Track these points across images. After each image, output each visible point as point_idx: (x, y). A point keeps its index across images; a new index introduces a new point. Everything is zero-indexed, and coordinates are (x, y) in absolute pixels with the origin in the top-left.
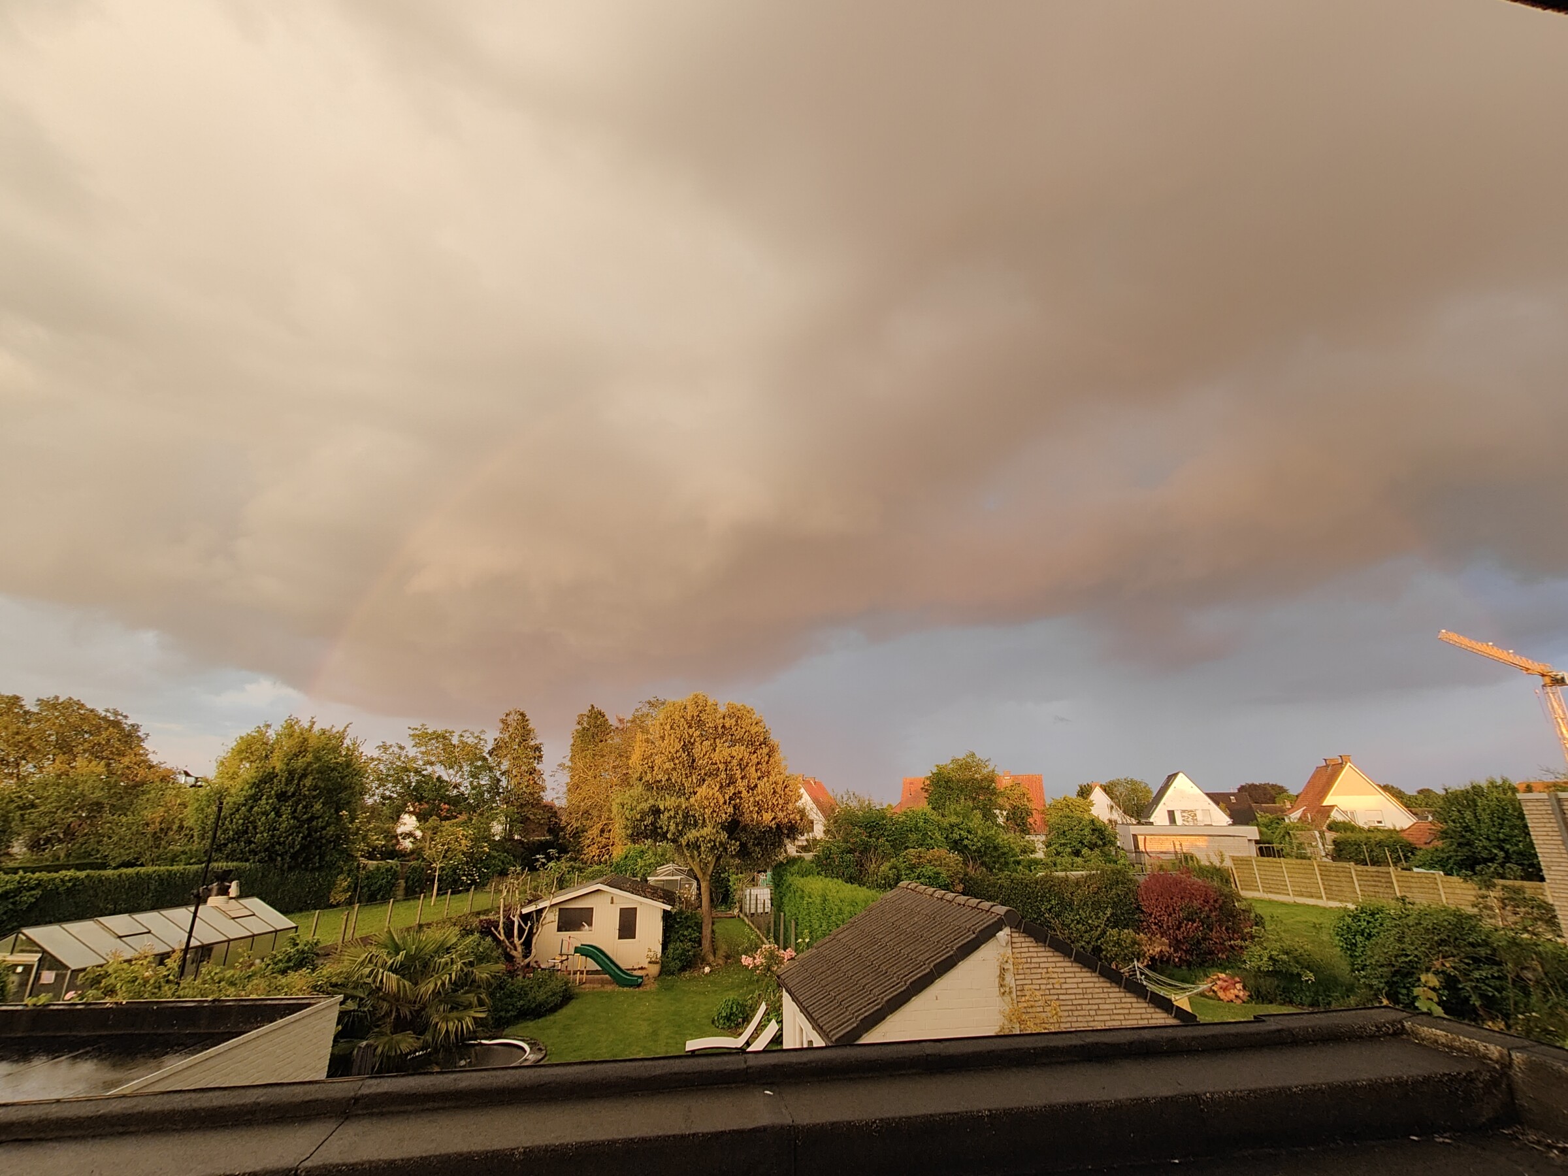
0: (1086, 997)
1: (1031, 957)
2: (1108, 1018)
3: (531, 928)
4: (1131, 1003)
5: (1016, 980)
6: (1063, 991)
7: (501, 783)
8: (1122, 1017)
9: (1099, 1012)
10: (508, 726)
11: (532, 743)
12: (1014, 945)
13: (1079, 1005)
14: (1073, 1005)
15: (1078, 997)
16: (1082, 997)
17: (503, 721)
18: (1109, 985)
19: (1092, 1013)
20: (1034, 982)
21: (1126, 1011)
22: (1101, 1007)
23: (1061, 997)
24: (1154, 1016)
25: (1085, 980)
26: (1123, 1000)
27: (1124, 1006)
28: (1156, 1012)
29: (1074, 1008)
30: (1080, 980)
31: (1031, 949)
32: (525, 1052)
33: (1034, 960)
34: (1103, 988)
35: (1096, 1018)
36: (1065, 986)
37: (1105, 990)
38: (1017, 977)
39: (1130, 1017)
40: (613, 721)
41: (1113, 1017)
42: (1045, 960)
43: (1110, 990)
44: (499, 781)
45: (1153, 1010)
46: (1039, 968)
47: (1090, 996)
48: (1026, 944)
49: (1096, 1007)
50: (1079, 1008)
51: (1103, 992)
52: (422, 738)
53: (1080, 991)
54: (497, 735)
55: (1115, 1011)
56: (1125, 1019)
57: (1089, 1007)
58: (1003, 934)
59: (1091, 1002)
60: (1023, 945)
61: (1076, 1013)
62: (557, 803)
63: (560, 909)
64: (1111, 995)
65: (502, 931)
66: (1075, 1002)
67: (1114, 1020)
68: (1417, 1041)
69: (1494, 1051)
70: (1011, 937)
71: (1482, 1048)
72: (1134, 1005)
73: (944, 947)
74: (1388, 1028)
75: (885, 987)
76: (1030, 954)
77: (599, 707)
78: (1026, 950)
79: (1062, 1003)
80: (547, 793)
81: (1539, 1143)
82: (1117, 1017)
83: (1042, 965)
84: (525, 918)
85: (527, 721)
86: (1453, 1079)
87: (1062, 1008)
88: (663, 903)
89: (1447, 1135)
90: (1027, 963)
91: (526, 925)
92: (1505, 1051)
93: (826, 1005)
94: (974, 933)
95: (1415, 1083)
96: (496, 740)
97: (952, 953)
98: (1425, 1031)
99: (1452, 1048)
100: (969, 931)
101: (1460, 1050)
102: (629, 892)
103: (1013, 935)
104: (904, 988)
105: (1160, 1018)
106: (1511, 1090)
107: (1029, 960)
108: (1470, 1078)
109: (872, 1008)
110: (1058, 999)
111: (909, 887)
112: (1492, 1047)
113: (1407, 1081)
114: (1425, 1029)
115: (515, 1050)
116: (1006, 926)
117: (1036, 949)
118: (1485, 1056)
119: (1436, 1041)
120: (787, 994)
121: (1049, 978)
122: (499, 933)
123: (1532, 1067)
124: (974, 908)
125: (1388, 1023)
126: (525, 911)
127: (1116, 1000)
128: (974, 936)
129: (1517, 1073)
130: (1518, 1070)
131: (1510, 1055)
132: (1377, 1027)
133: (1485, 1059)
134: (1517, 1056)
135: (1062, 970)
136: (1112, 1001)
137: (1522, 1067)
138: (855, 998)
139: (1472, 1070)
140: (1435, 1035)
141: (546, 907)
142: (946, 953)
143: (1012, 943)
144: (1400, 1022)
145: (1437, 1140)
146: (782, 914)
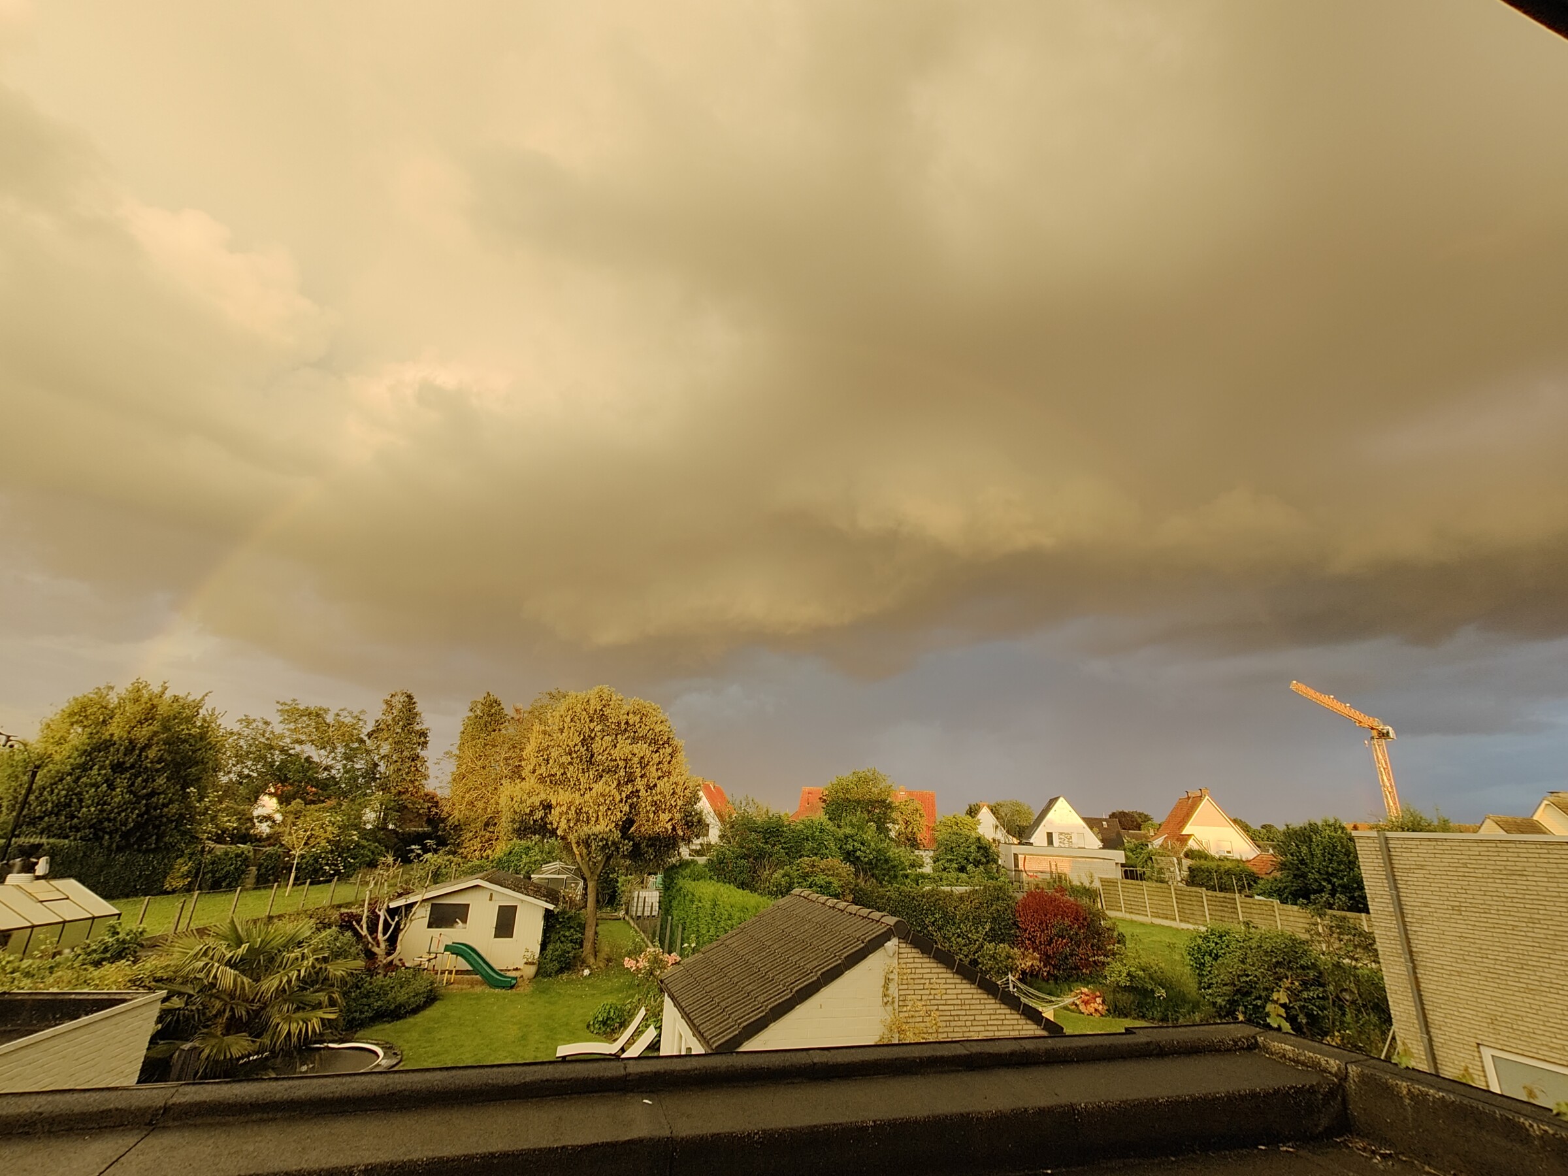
0: (963, 1008)
1: (916, 968)
2: (982, 1028)
3: (398, 924)
4: (1005, 1014)
5: (899, 990)
6: (944, 1002)
7: (379, 768)
8: (995, 1028)
9: (975, 1023)
10: (391, 707)
11: (417, 728)
12: (900, 956)
13: (957, 1015)
14: (951, 1015)
15: (956, 1007)
16: (960, 1007)
17: (387, 702)
18: (986, 996)
19: (968, 1023)
20: (916, 992)
21: (1000, 1022)
22: (977, 1018)
23: (941, 1008)
24: (1025, 1027)
25: (964, 991)
26: (998, 1012)
27: (997, 1017)
28: (1027, 1024)
29: (952, 1018)
30: (960, 991)
31: (916, 960)
32: (378, 1056)
33: (918, 971)
34: (980, 999)
35: (972, 1029)
36: (945, 997)
37: (982, 1001)
38: (901, 987)
39: (1003, 1028)
40: (509, 711)
41: (987, 1028)
42: (929, 970)
43: (986, 1002)
44: (376, 765)
45: (1024, 1022)
46: (922, 978)
47: (968, 1007)
48: (911, 954)
49: (972, 1018)
50: (956, 1018)
51: (980, 1004)
52: (293, 713)
53: (959, 1002)
54: (380, 716)
55: (989, 1023)
56: (998, 1030)
57: (966, 1017)
58: (892, 944)
59: (968, 1013)
60: (910, 955)
61: (953, 1024)
62: (439, 792)
63: (432, 904)
64: (987, 1006)
65: (365, 926)
66: (953, 1013)
67: (988, 1031)
68: (1267, 1056)
69: (1334, 1064)
70: (899, 948)
71: (1323, 1063)
72: (1008, 1017)
73: (833, 955)
74: (1243, 1042)
75: (770, 994)
76: (915, 965)
77: (495, 695)
78: (912, 960)
79: (941, 1013)
80: (429, 781)
81: (1364, 1149)
82: (990, 1028)
83: (925, 976)
84: (392, 912)
85: (414, 703)
86: (1299, 1091)
87: (942, 1018)
88: (546, 901)
89: (1290, 1144)
90: (911, 973)
91: (393, 920)
92: (1343, 1066)
93: (708, 1011)
94: (863, 942)
95: (1267, 1095)
96: (377, 721)
97: (839, 961)
98: (1276, 1046)
99: (1297, 1062)
100: (858, 940)
101: (1303, 1064)
102: (510, 889)
103: (901, 945)
104: (790, 996)
105: (1031, 1029)
106: (1344, 1101)
107: (913, 971)
108: (1312, 1090)
109: (756, 1015)
110: (937, 1010)
111: (802, 895)
112: (1332, 1062)
113: (1260, 1093)
114: (1276, 1044)
115: (367, 1053)
116: (894, 936)
117: (921, 960)
118: (1325, 1070)
119: (1284, 1056)
120: (669, 999)
121: (931, 989)
122: (361, 927)
123: (1364, 1079)
124: (864, 918)
125: (1243, 1037)
126: (393, 905)
127: (992, 1012)
128: (863, 945)
129: (1351, 1086)
130: (1352, 1081)
131: (1347, 1069)
132: (1233, 1041)
133: (1325, 1072)
134: (1353, 1070)
135: (944, 981)
136: (988, 1012)
137: (1356, 1080)
138: (739, 1005)
139: (1315, 1084)
140: (1284, 1050)
141: (416, 902)
142: (834, 962)
143: (899, 953)
144: (1254, 1037)
145: (1281, 1149)
146: (670, 918)
